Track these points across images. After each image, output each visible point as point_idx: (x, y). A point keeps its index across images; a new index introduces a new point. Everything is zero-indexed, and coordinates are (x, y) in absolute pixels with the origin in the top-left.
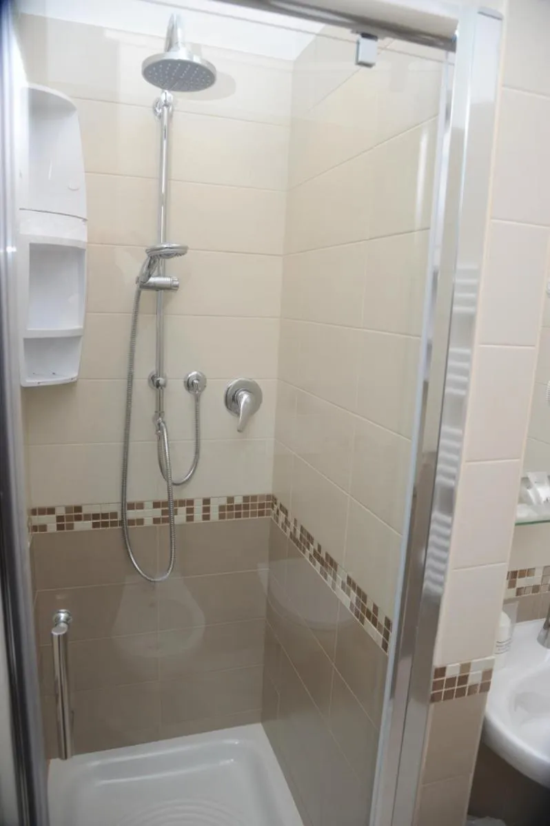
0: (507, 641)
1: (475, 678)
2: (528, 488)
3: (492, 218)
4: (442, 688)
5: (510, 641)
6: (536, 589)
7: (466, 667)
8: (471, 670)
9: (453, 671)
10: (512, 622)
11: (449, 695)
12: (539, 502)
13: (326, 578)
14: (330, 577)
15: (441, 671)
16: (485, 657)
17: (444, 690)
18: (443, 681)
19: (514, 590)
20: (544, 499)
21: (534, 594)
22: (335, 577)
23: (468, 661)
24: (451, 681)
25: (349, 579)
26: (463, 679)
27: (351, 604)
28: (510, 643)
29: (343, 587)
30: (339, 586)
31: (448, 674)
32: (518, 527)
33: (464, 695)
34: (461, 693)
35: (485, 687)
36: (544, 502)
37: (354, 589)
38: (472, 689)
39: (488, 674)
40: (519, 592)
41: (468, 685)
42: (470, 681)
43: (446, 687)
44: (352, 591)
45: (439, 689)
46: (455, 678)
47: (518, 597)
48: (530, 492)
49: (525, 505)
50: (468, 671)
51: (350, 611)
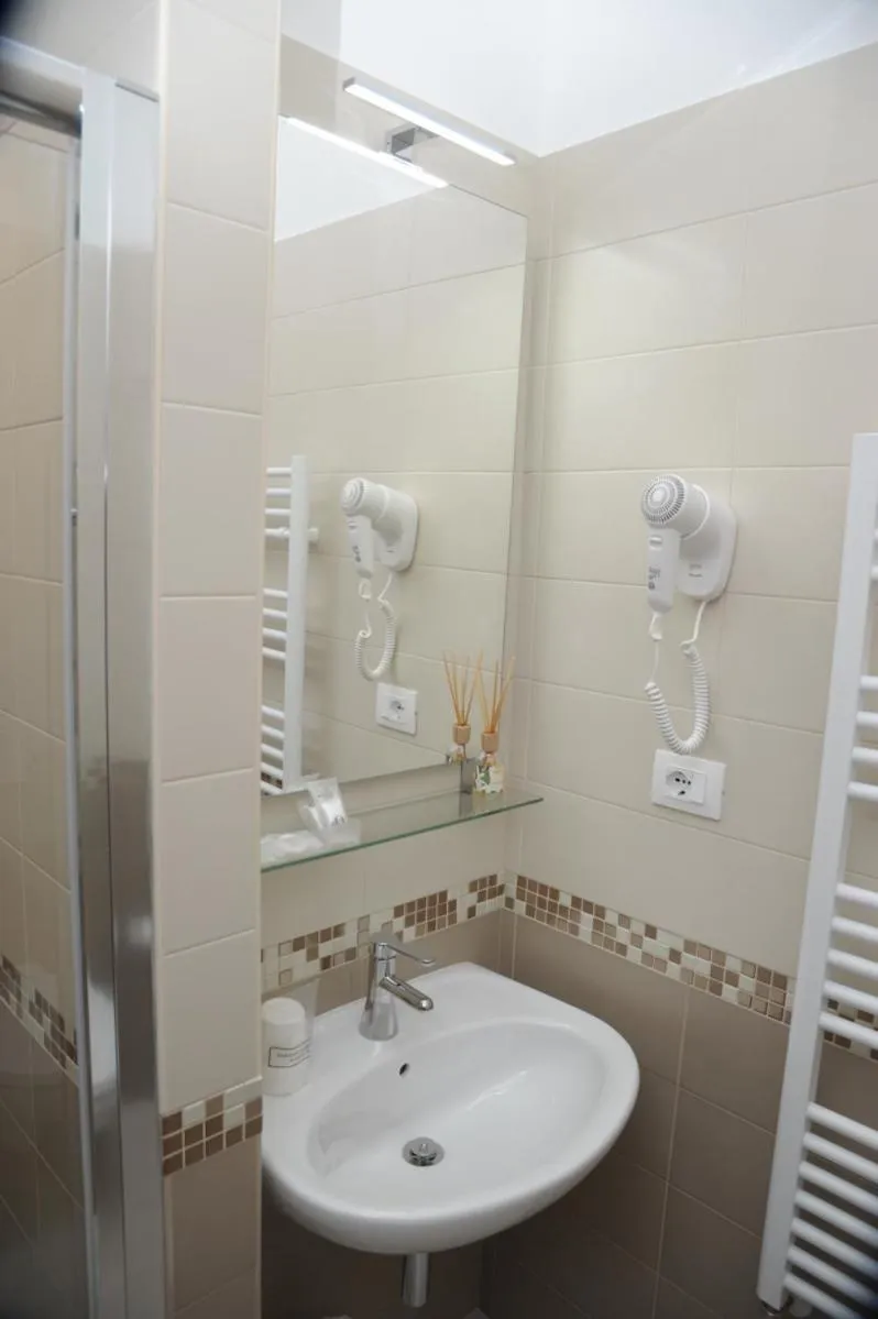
0: (303, 1043)
1: (233, 1116)
2: (310, 805)
3: (163, 401)
4: (180, 1147)
5: (308, 1044)
6: (351, 954)
7: (215, 1105)
8: (225, 1104)
9: (194, 1115)
10: (307, 1016)
11: (193, 1156)
12: (325, 825)
13: (8, 999)
14: (13, 997)
15: (174, 1121)
16: (247, 1079)
17: (184, 1149)
18: (180, 1135)
19: (317, 963)
20: (331, 819)
21: (349, 962)
22: (19, 996)
23: (219, 1094)
24: (194, 1133)
25: (38, 996)
26: (215, 1124)
27: (46, 1038)
28: (307, 1046)
29: (32, 1011)
30: (26, 1011)
31: (188, 1122)
32: (267, 874)
33: (221, 1148)
34: (214, 1146)
35: (255, 1127)
36: (333, 824)
37: (46, 1012)
38: (235, 1135)
39: (255, 1107)
40: (326, 963)
41: (224, 1131)
42: (228, 1125)
43: (186, 1144)
44: (44, 1016)
45: (175, 1150)
46: (201, 1126)
47: (326, 971)
48: (314, 812)
49: (306, 832)
50: (221, 1109)
51: (46, 1050)
